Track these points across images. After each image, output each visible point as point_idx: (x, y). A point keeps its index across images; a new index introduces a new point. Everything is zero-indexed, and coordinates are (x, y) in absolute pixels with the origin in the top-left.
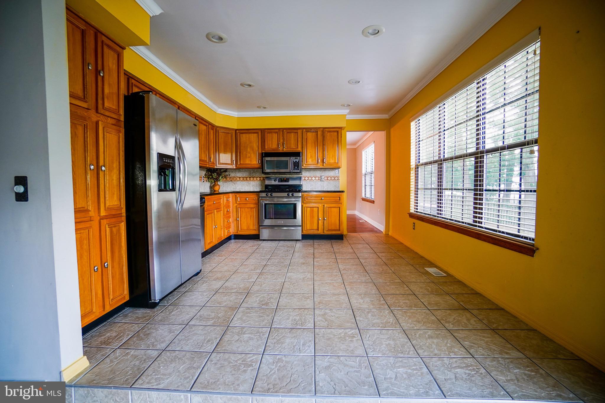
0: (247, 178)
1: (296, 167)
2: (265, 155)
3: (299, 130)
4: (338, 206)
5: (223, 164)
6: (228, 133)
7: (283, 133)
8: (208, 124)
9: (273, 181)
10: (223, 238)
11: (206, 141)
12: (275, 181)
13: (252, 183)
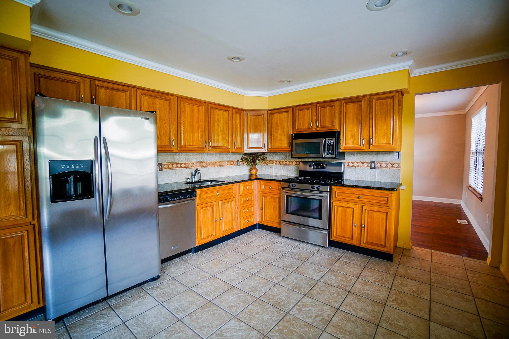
0: (283, 161)
1: (330, 151)
2: (296, 136)
3: (336, 102)
4: (384, 211)
5: (252, 148)
6: (259, 115)
7: (316, 109)
8: (230, 109)
9: (308, 166)
10: (235, 230)
11: (227, 127)
12: (309, 166)
13: (288, 167)
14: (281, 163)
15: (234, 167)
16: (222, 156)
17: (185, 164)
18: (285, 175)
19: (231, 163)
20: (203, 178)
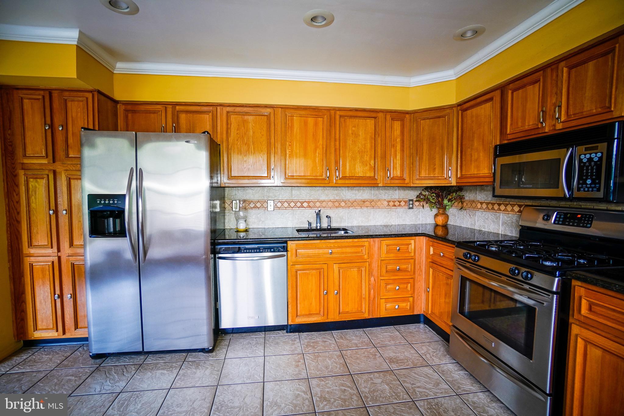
1: (589, 181)
2: (504, 150)
5: (425, 178)
7: (557, 77)
8: (381, 115)
9: (541, 216)
10: (366, 316)
11: (373, 145)
12: (543, 219)
13: (503, 217)
14: (490, 206)
15: (400, 210)
16: (377, 192)
17: (308, 202)
18: (496, 231)
19: (394, 204)
20: (334, 225)
